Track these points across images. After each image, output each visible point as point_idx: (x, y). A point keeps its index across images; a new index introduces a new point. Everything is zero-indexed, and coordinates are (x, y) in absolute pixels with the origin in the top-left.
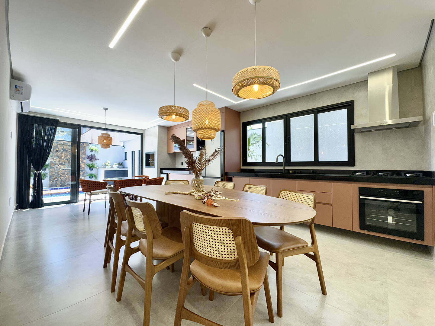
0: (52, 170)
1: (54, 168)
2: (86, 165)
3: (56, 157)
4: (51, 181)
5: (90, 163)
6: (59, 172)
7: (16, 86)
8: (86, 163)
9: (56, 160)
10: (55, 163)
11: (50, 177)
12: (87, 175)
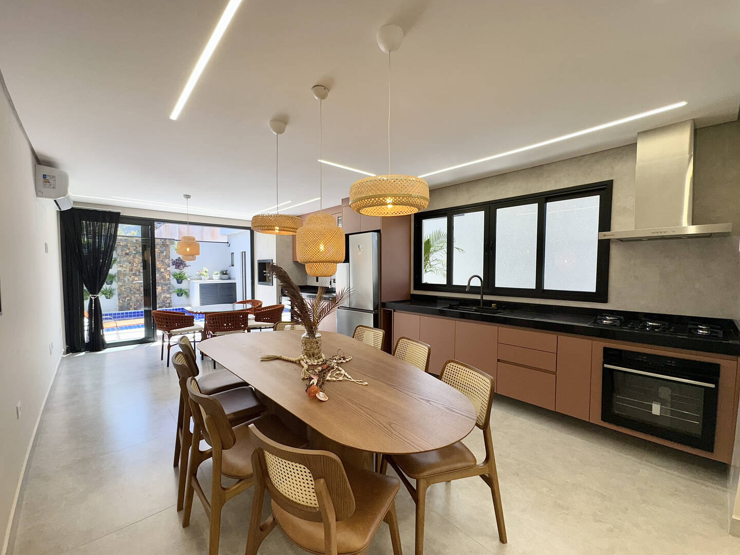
0: (121, 284)
1: (125, 281)
2: (171, 275)
3: (126, 263)
4: (121, 302)
5: (178, 271)
6: (132, 286)
7: (45, 176)
8: (171, 271)
10: (124, 272)
11: (119, 295)
12: (174, 290)
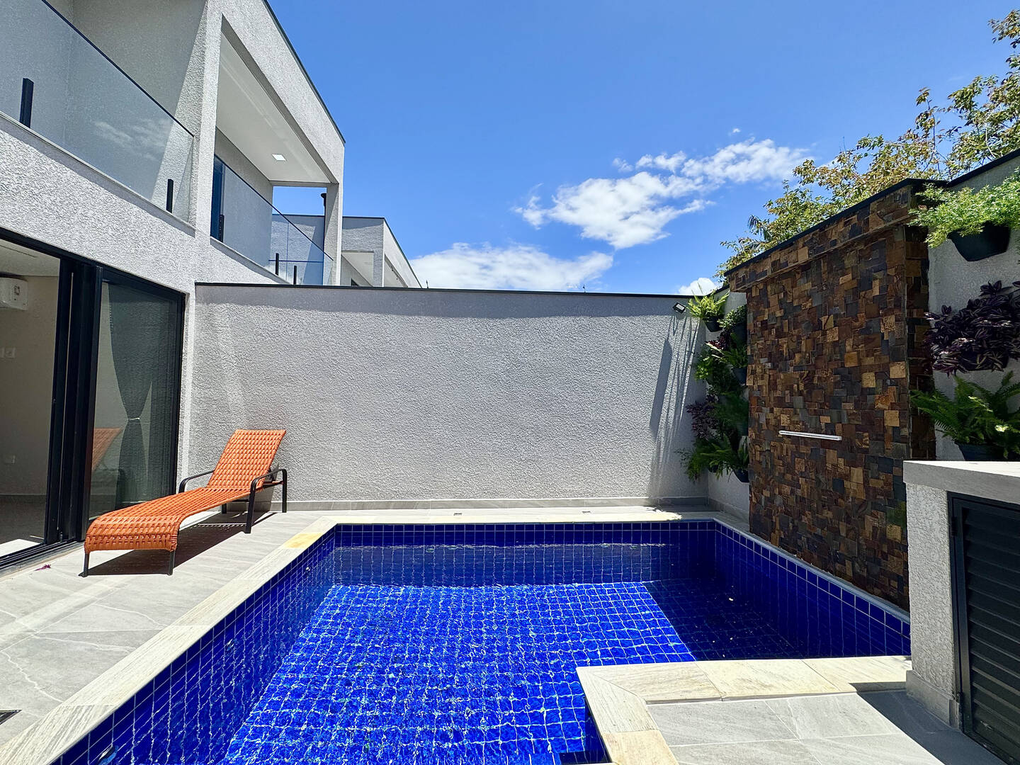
3: (762, 360)
9: (762, 378)
10: (758, 394)
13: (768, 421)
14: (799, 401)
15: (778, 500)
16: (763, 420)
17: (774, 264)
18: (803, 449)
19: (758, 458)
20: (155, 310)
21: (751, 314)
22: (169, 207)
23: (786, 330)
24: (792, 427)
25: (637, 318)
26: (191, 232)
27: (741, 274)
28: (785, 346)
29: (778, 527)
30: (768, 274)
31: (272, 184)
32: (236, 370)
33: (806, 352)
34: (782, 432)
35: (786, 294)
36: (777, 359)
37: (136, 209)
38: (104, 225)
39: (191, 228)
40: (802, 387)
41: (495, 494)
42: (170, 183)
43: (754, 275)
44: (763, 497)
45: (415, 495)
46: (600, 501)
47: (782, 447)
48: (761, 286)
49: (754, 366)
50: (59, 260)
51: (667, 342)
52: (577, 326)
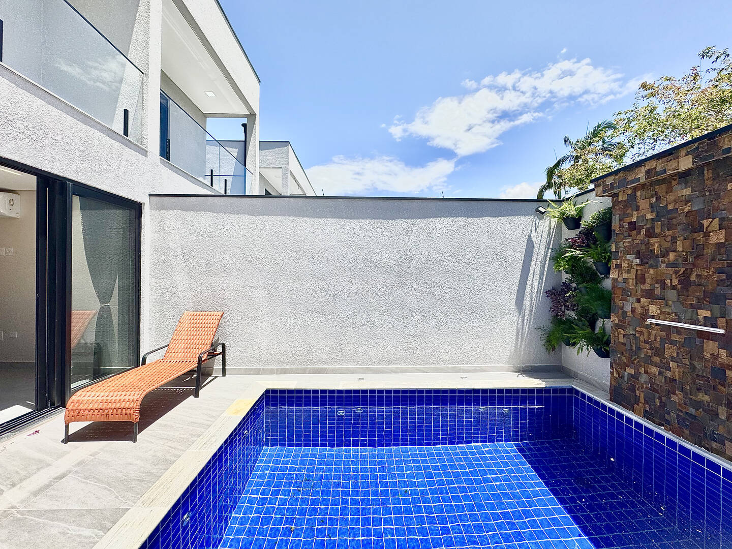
3: (628, 257)
6: (641, 333)
9: (628, 272)
10: (623, 285)
13: (633, 310)
14: (672, 295)
15: (644, 378)
16: (628, 308)
17: (648, 172)
18: (675, 337)
19: (621, 340)
20: (117, 216)
21: (617, 216)
22: (126, 132)
23: (658, 230)
24: (662, 317)
25: (505, 218)
26: (144, 153)
27: (609, 181)
28: (657, 245)
29: (642, 400)
30: (641, 181)
31: (205, 116)
32: (183, 264)
33: (683, 251)
34: (650, 321)
35: (658, 199)
36: (645, 256)
37: (98, 134)
38: (72, 147)
39: (144, 150)
40: (675, 282)
41: (390, 362)
42: (126, 112)
43: (624, 183)
44: (626, 374)
45: (326, 363)
46: (473, 368)
47: (650, 334)
48: (630, 192)
49: (619, 261)
50: (36, 177)
51: (530, 239)
52: (455, 226)
